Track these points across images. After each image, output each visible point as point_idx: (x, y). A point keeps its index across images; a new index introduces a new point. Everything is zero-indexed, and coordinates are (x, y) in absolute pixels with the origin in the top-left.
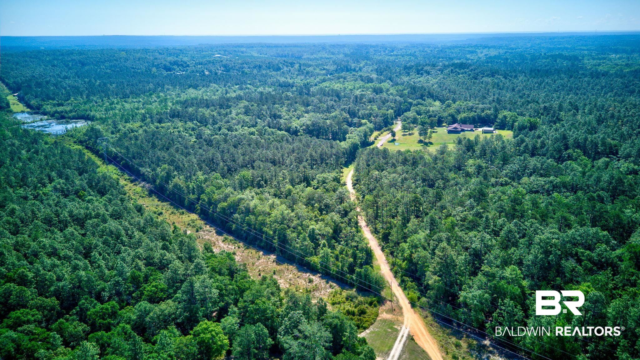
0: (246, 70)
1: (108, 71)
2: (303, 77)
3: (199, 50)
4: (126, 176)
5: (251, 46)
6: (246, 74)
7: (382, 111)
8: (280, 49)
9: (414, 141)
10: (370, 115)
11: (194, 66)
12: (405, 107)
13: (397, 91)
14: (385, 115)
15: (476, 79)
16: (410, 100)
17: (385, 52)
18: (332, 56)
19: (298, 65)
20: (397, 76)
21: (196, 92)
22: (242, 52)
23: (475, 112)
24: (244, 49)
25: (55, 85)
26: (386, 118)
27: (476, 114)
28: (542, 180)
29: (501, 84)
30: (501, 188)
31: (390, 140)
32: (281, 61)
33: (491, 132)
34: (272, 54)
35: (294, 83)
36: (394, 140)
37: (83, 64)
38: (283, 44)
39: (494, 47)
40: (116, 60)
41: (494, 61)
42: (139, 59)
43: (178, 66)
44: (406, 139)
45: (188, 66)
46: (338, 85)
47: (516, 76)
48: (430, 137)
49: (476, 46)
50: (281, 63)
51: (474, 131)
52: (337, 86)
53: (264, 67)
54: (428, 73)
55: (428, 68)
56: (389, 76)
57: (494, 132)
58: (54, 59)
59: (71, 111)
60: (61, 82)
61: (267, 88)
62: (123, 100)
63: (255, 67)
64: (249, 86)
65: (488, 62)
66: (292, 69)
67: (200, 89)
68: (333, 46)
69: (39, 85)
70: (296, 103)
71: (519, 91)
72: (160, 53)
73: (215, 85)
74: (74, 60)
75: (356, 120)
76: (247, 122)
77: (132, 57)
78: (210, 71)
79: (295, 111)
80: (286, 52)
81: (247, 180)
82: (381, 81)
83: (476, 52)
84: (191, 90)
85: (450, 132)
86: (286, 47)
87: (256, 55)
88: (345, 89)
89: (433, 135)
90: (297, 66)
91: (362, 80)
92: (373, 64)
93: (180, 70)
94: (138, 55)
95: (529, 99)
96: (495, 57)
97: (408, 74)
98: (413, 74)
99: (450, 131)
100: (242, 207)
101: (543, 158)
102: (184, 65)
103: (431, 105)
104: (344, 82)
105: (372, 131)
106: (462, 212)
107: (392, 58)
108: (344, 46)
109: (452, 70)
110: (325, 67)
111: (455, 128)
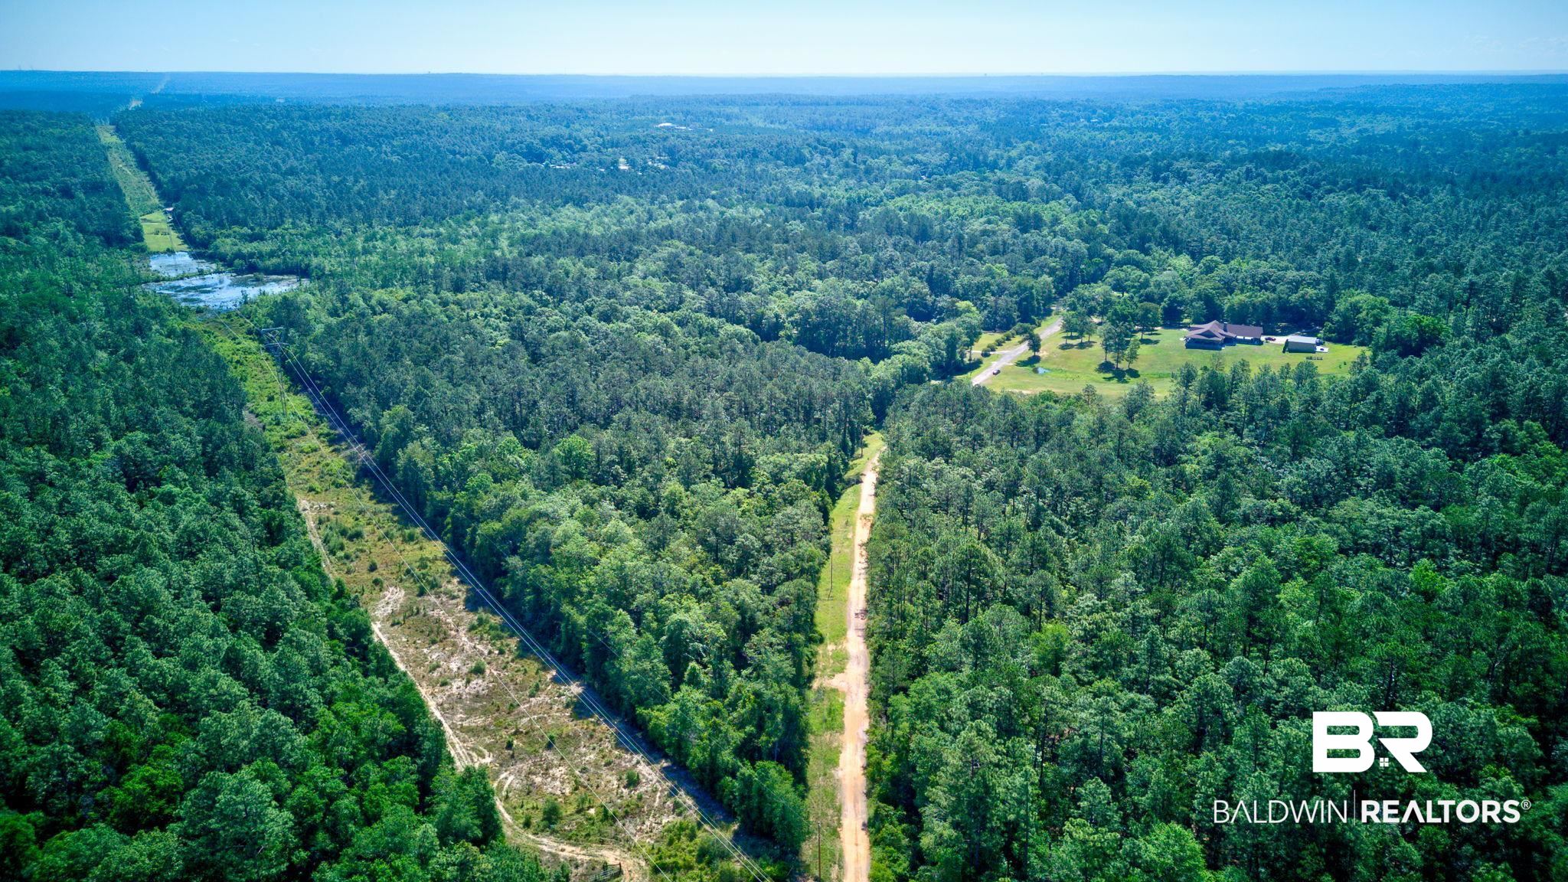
0: (716, 163)
1: (394, 158)
2: (852, 182)
3: (627, 109)
4: (324, 428)
5: (751, 103)
6: (715, 171)
7: (1019, 278)
8: (822, 109)
9: (1089, 365)
10: (983, 288)
11: (599, 151)
12: (1092, 270)
13: (1080, 225)
14: (1026, 289)
15: (1309, 197)
16: (1110, 251)
17: (1089, 119)
18: (948, 129)
19: (849, 151)
20: (1096, 183)
21: (578, 215)
22: (728, 118)
23: (1274, 290)
24: (736, 110)
25: (259, 189)
26: (1025, 299)
27: (1273, 296)
28: (1393, 514)
29: (1375, 213)
30: (1262, 530)
31: (1025, 358)
32: (811, 140)
33: (1309, 349)
34: (800, 122)
35: (824, 196)
36: (1034, 360)
37: (345, 141)
38: (832, 98)
39: (1388, 110)
40: (420, 133)
41: (1378, 148)
42: (473, 129)
43: (561, 147)
44: (1068, 358)
45: (584, 149)
46: (932, 204)
47: (1424, 192)
48: (1133, 357)
49: (1342, 108)
50: (809, 145)
51: (1261, 343)
52: (927, 207)
53: (765, 154)
54: (1183, 178)
55: (1182, 165)
56: (1074, 184)
57: (1318, 348)
58: (283, 128)
59: (272, 254)
60: (275, 181)
61: (751, 210)
62: (402, 230)
63: (741, 156)
64: (710, 202)
65: (1359, 152)
66: (833, 160)
67: (590, 209)
68: (958, 103)
69: (223, 188)
70: (802, 250)
71: (1421, 234)
72: (530, 117)
73: (627, 198)
74: (327, 130)
75: (944, 301)
76: (660, 298)
77: (457, 125)
78: (632, 163)
79: (791, 272)
80: (834, 119)
81: (579, 460)
82: (1048, 197)
83: (1334, 123)
84: (569, 210)
85: (1192, 344)
86: (838, 104)
87: (761, 124)
88: (948, 214)
89: (1143, 350)
90: (847, 154)
91: (999, 193)
92: (1045, 151)
93: (564, 158)
94: (473, 121)
95: (1435, 261)
96: (1386, 137)
97: (1129, 180)
98: (1142, 179)
99: (1193, 340)
100: (531, 538)
101: (1411, 446)
102: (572, 147)
103: (1162, 266)
104: (950, 196)
105: (973, 335)
106: (1090, 613)
107: (1101, 136)
108: (986, 103)
109: (1248, 171)
110: (919, 157)
111: (1208, 334)
